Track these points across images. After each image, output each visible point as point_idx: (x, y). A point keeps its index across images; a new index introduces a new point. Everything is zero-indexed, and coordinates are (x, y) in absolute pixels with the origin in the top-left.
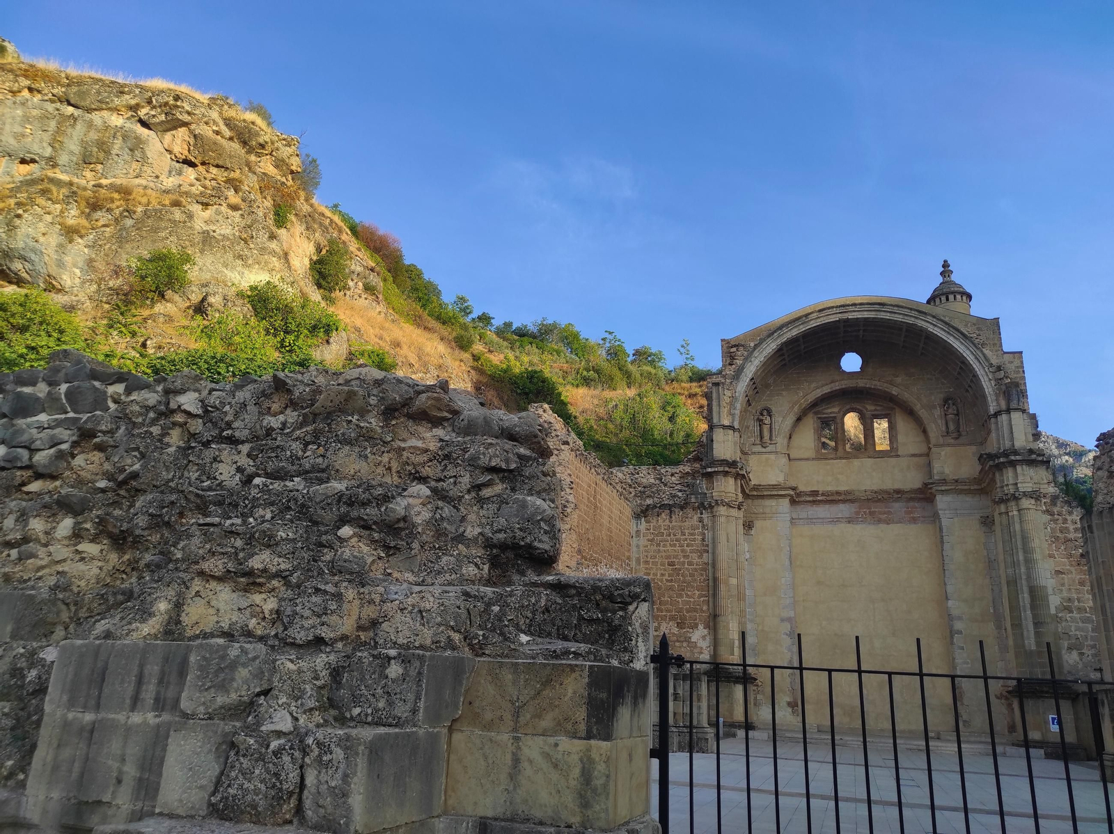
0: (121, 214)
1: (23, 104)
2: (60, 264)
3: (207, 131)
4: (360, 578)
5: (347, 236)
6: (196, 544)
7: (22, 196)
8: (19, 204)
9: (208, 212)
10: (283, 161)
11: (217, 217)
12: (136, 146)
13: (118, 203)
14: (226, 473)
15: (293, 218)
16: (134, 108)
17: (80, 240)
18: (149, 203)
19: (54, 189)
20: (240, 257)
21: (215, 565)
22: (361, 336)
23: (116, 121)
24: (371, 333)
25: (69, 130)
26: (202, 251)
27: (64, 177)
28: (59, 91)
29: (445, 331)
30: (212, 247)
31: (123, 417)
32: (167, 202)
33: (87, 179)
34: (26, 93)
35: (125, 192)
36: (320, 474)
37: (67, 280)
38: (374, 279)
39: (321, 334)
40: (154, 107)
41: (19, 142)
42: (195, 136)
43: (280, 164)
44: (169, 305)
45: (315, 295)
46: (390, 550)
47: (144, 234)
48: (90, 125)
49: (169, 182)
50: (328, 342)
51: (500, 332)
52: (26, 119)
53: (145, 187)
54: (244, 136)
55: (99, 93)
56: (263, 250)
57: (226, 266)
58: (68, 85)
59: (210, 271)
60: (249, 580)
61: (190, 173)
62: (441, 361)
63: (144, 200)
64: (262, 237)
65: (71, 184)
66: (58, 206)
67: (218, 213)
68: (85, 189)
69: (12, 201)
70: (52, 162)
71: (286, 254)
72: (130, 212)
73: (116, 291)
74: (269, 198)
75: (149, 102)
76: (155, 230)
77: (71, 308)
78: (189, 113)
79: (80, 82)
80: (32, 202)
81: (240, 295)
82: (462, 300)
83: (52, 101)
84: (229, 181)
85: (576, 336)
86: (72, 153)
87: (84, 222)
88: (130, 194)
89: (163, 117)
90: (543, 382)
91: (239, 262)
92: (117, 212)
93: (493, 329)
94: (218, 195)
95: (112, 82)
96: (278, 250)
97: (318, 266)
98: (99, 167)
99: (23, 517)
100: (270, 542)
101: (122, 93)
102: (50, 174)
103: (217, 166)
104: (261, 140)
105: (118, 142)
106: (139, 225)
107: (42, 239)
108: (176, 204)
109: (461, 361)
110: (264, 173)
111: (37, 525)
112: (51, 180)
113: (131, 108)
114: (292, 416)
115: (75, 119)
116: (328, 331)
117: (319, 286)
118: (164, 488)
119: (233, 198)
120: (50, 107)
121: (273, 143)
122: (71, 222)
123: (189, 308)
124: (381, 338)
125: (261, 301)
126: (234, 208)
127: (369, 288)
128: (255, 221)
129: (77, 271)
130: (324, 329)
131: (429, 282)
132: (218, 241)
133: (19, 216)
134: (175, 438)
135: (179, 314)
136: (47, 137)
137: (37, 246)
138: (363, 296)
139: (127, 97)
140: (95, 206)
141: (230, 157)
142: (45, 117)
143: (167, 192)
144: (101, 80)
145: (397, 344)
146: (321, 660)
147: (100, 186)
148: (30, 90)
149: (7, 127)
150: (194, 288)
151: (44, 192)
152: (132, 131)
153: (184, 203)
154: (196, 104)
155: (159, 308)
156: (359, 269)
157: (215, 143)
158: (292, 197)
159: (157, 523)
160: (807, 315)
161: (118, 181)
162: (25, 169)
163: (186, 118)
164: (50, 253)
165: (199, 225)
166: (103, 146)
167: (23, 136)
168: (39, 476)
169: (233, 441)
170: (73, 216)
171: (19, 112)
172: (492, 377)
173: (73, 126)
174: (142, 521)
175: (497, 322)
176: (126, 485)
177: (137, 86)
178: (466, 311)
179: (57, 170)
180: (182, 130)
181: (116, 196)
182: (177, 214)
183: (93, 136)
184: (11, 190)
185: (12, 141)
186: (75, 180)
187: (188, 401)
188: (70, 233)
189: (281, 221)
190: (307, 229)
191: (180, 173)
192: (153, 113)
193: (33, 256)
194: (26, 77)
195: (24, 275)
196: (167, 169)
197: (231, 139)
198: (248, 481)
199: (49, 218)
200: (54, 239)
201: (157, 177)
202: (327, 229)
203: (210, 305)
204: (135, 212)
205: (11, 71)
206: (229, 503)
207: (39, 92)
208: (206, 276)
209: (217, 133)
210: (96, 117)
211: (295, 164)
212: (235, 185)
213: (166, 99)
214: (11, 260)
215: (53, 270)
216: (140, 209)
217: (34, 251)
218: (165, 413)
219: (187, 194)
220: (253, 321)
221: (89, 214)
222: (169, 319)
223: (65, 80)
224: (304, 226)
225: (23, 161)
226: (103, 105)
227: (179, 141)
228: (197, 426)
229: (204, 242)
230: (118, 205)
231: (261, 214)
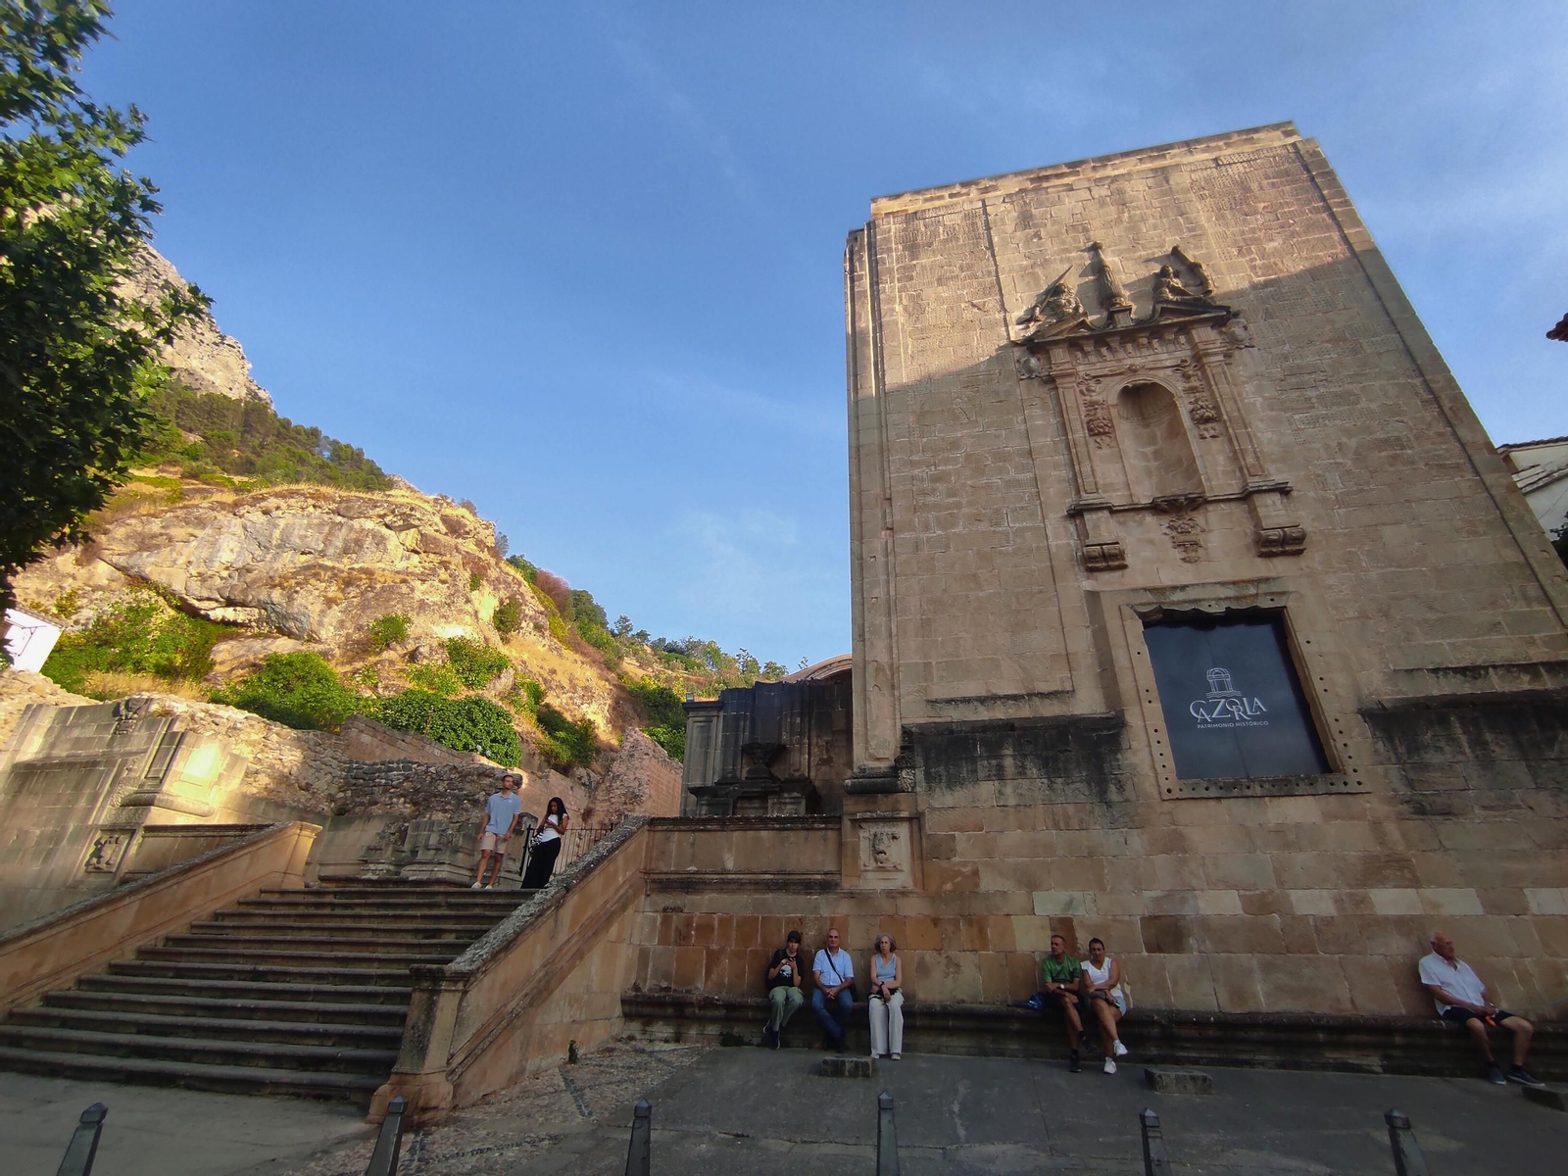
0: (366, 589)
1: (308, 516)
2: (321, 624)
3: (429, 531)
4: (467, 810)
5: (526, 589)
6: (435, 804)
7: (300, 578)
8: (298, 584)
9: (425, 586)
10: (482, 541)
11: (431, 589)
12: (380, 541)
13: (364, 581)
14: (441, 788)
15: (485, 583)
16: (383, 516)
17: (336, 607)
18: (386, 581)
19: (322, 573)
20: (444, 617)
21: (439, 808)
22: (526, 667)
23: (369, 525)
24: (533, 666)
25: (338, 532)
26: (418, 614)
27: (329, 563)
28: (334, 506)
29: (598, 655)
30: (425, 611)
31: (416, 773)
32: (398, 581)
33: (345, 564)
34: (311, 509)
35: (369, 573)
36: (462, 789)
37: (323, 634)
38: (542, 620)
39: (495, 672)
40: (396, 516)
41: (302, 541)
42: (422, 535)
43: (480, 544)
44: (392, 652)
45: (495, 637)
46: (474, 806)
47: (380, 603)
48: (351, 528)
49: (400, 565)
50: (499, 677)
51: (654, 647)
52: (309, 526)
53: (384, 570)
54: (455, 528)
55: (360, 507)
56: (460, 611)
57: (433, 623)
58: (340, 502)
59: (422, 627)
60: (445, 811)
61: (415, 558)
62: (587, 684)
63: (382, 580)
64: (461, 600)
65: (333, 568)
66: (324, 584)
67: (432, 586)
68: (343, 572)
69: (293, 582)
70: (323, 554)
71: (476, 612)
72: (373, 588)
73: (358, 642)
74: (468, 570)
75: (393, 512)
76: (388, 600)
77: (325, 654)
78: (419, 520)
79: (348, 501)
80: (306, 582)
81: (441, 645)
82: (625, 620)
83: (327, 513)
84: (441, 563)
85: (717, 651)
86: (337, 547)
87: (340, 595)
88: (373, 575)
89: (401, 523)
90: (670, 697)
91: (444, 620)
92: (363, 587)
93: (649, 644)
94: (433, 572)
95: (370, 499)
96: (470, 610)
97: (499, 615)
98: (354, 556)
99: (391, 798)
100: (450, 803)
101: (376, 507)
102: (321, 562)
103: (435, 553)
104: (467, 529)
105: (369, 540)
106: (377, 597)
107: (310, 607)
108: (404, 581)
109: (607, 680)
110: (467, 552)
111: (395, 800)
112: (321, 566)
113: (380, 516)
114: (457, 775)
115: (342, 525)
116: (500, 670)
117: (499, 629)
118: (426, 792)
119: (443, 574)
120: (326, 517)
121: (475, 529)
122: (330, 595)
123: (405, 654)
124: (542, 668)
125: (457, 650)
126: (443, 582)
127: (538, 628)
128: (457, 591)
129: (332, 628)
130: (498, 666)
131: (597, 606)
132: (429, 606)
133: (297, 592)
134: (428, 779)
135: (399, 658)
136: (321, 537)
137: (307, 611)
138: (533, 633)
139: (378, 509)
140: (348, 583)
141: (445, 546)
142: (322, 524)
143: (398, 572)
144: (362, 498)
145: (554, 672)
146: (458, 825)
147: (353, 569)
148: (314, 506)
149: (296, 532)
150: (410, 641)
151: (316, 575)
152: (379, 531)
153: (410, 581)
154: (424, 512)
155: (386, 655)
156: (531, 613)
157: (435, 538)
158: (485, 568)
159: (425, 799)
160: (830, 665)
161: (365, 566)
162: (304, 558)
163: (417, 523)
164: (315, 617)
165: (418, 595)
166: (359, 543)
167: (306, 537)
168: (393, 787)
169: (443, 780)
170: (333, 591)
171: (305, 522)
172: (631, 693)
173: (340, 530)
174: (421, 799)
175: (653, 638)
176: (417, 791)
177: (386, 501)
178: (627, 629)
179: (325, 559)
180: (413, 530)
181: (364, 576)
182: (404, 589)
183: (353, 536)
184: (293, 573)
185: (298, 541)
186: (337, 565)
187: (432, 769)
188: (330, 602)
189: (475, 584)
190: (494, 589)
191: (408, 559)
192: (395, 519)
193: (302, 618)
194: (313, 498)
195: (295, 630)
196: (400, 556)
197: (446, 534)
198: (446, 790)
199: (317, 593)
200: (318, 607)
201: (393, 562)
202: (509, 584)
203: (421, 653)
204: (375, 588)
205: (303, 495)
206: (442, 795)
207: (320, 508)
208: (419, 631)
209: (437, 531)
210: (356, 523)
211: (490, 541)
212: (445, 565)
213: (405, 510)
214: (287, 621)
215: (315, 627)
216: (378, 586)
217: (304, 615)
218: (426, 772)
219: (412, 574)
220: (449, 665)
221: (344, 589)
222: (392, 662)
223: (338, 499)
224: (492, 587)
225: (303, 553)
226: (362, 515)
227: (410, 537)
228: (434, 776)
229: (420, 608)
230: (364, 583)
231: (461, 586)
